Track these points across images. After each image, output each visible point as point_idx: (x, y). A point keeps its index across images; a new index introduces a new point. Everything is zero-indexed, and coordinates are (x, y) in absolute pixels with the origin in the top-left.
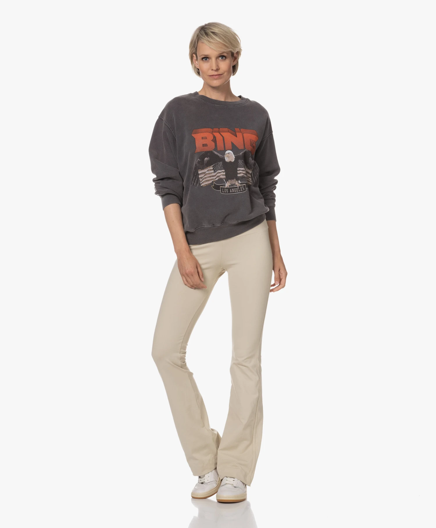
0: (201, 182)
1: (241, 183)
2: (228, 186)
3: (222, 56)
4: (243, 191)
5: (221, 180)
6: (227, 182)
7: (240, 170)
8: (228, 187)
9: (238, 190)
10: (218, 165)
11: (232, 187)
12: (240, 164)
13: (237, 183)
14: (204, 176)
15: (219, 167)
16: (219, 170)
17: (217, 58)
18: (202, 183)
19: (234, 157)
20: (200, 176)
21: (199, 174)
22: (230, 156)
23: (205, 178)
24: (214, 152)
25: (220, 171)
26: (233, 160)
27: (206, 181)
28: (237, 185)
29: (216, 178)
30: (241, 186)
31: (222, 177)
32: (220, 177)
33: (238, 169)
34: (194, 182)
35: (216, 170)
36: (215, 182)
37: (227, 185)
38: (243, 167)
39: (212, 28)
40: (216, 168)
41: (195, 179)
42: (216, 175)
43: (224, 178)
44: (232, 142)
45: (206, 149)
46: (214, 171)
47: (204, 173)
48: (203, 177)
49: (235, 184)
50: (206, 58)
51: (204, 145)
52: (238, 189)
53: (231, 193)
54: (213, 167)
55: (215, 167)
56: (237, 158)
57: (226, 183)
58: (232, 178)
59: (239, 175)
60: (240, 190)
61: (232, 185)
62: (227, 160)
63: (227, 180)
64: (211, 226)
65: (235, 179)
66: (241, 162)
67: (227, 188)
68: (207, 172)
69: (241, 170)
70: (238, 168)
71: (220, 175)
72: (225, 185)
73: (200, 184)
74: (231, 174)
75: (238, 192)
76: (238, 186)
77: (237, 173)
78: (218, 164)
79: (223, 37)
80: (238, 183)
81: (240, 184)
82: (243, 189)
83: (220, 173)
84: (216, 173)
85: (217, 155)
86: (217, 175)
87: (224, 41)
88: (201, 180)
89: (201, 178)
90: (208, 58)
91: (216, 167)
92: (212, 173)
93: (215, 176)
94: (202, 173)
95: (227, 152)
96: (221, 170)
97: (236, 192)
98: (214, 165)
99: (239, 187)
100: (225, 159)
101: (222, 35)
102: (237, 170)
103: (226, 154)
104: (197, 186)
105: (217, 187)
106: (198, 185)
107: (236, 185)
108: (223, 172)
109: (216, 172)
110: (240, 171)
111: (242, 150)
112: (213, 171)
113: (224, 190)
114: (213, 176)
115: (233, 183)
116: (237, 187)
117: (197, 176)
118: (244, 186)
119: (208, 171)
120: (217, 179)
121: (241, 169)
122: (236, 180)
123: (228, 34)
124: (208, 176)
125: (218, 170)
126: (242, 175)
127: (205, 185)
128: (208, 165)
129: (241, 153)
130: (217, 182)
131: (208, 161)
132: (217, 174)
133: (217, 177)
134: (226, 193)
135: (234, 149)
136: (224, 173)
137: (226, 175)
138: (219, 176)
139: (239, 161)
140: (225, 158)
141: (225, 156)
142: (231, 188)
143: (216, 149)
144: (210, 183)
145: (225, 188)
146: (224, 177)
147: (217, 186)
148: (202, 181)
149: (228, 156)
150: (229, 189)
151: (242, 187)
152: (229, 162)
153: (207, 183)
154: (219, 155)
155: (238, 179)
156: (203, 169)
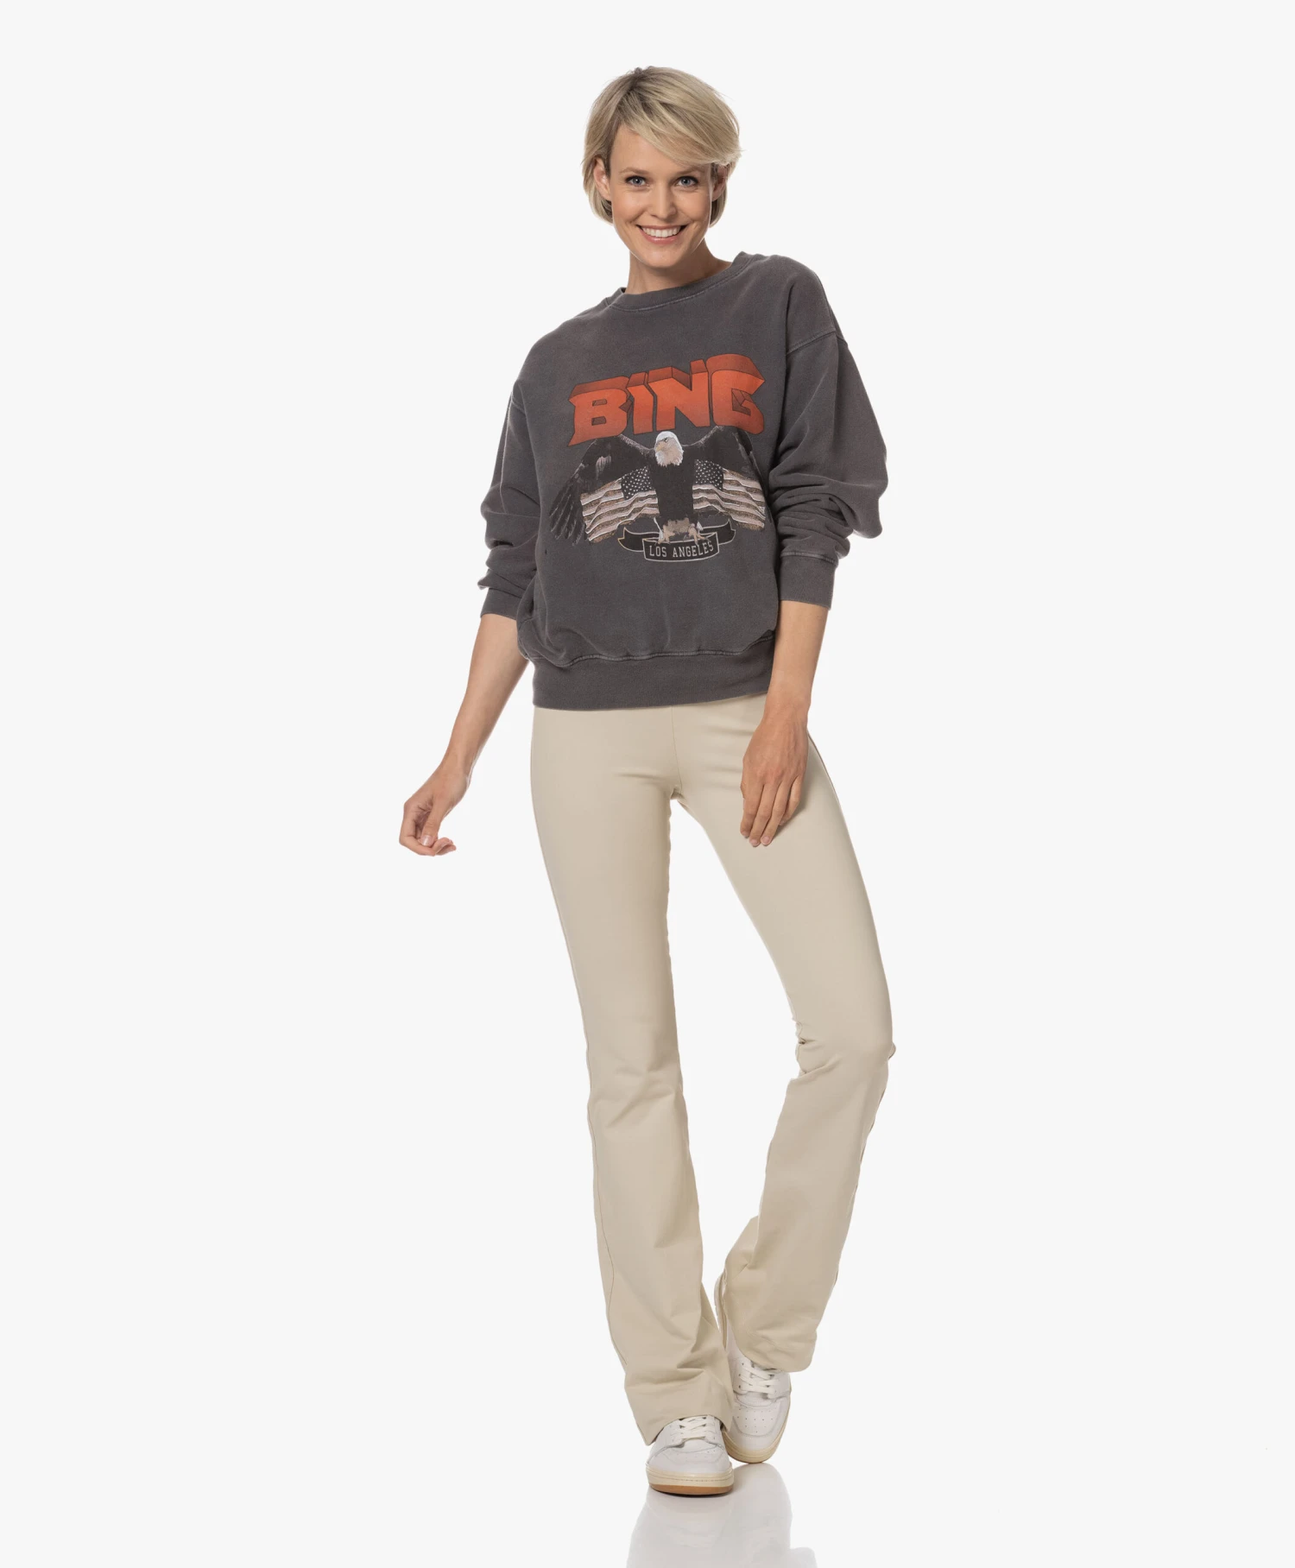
0: (589, 529)
1: (705, 531)
2: (667, 539)
3: (687, 179)
4: (710, 554)
5: (644, 521)
6: (664, 527)
7: (699, 491)
8: (668, 542)
9: (697, 552)
10: (635, 477)
11: (679, 541)
12: (701, 473)
13: (692, 532)
14: (596, 511)
15: (640, 482)
16: (640, 490)
17: (673, 182)
18: (592, 532)
19: (682, 452)
20: (585, 514)
21: (582, 508)
22: (669, 449)
23: (600, 517)
24: (625, 438)
25: (642, 495)
26: (679, 461)
27: (603, 525)
28: (692, 537)
29: (630, 516)
30: (703, 538)
31: (648, 511)
32: (643, 512)
33: (694, 488)
34: (569, 528)
35: (632, 492)
36: (627, 526)
37: (664, 535)
38: (708, 483)
39: (663, 90)
40: (630, 487)
41: (571, 521)
42: (631, 505)
43: (653, 515)
44: (676, 409)
45: (603, 431)
46: (626, 494)
47: (596, 502)
48: (594, 514)
49: (688, 533)
50: (638, 179)
51: (594, 421)
52: (696, 549)
53: (676, 559)
54: (622, 483)
55: (628, 482)
56: (689, 455)
57: (662, 528)
58: (678, 517)
59: (696, 507)
60: (702, 550)
61: (679, 536)
62: (662, 459)
63: (663, 520)
64: (621, 659)
65: (687, 519)
66: (702, 468)
67: (662, 545)
68: (604, 500)
69: (702, 491)
70: (696, 484)
71: (644, 506)
72: (657, 536)
73: (586, 536)
74: (675, 502)
75: (695, 558)
76: (696, 540)
77: (692, 502)
78: (637, 473)
79: (696, 123)
80: (697, 530)
81: (701, 532)
82: (709, 548)
83: (642, 499)
84: (632, 499)
85: (634, 449)
86: (635, 506)
87: (698, 133)
88: (588, 523)
89: (589, 517)
90: (644, 179)
91: (632, 484)
92: (618, 501)
93: (627, 508)
94: (590, 505)
95: (660, 437)
96: (644, 491)
97: (692, 558)
98: (626, 477)
99: (700, 542)
100: (655, 458)
101: (692, 114)
102: (692, 492)
103: (659, 441)
104: (577, 541)
105: (633, 542)
106: (579, 539)
107: (690, 535)
108: (653, 497)
109: (630, 496)
110: (701, 495)
111: (704, 430)
112: (622, 495)
113: (654, 548)
114: (621, 510)
115: (683, 530)
116: (693, 543)
117: (578, 511)
118: (713, 539)
119: (606, 495)
120: (633, 518)
121: (702, 488)
122: (691, 522)
123: (710, 114)
124: (607, 509)
125: (636, 492)
126: (705, 505)
127: (601, 539)
128: (608, 476)
129: (703, 439)
130: (632, 525)
131: (607, 467)
132: (634, 502)
133: (634, 512)
134: (661, 558)
135: (682, 426)
136: (656, 501)
137: (660, 506)
138: (640, 509)
139: (698, 463)
140: (656, 455)
141: (656, 449)
142: (677, 545)
143: (629, 431)
144: (613, 532)
145: (657, 545)
146: (656, 511)
147: (633, 537)
148: (591, 526)
149: (663, 450)
150: (669, 548)
151: (706, 541)
152: (668, 465)
153: (604, 531)
154: (638, 446)
155: (694, 517)
156: (591, 491)
